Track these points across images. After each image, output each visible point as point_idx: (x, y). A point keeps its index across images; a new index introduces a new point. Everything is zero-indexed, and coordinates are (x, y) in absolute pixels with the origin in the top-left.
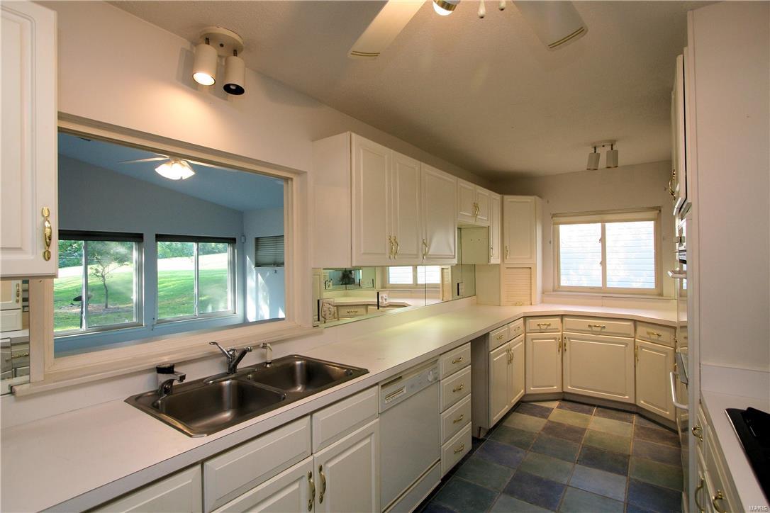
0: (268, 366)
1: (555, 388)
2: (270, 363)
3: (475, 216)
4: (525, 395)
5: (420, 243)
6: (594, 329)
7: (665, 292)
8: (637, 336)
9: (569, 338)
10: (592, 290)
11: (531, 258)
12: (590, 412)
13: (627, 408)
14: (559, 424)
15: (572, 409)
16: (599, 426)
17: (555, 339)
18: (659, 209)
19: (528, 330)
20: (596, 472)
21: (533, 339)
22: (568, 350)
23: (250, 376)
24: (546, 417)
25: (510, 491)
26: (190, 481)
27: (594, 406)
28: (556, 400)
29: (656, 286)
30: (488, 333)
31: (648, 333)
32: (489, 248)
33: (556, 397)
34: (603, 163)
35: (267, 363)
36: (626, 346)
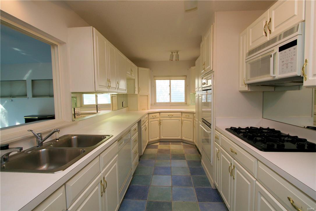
0: (57, 141)
1: (158, 138)
2: (58, 139)
3: (131, 74)
4: (149, 142)
5: (117, 83)
6: (170, 116)
7: (187, 103)
8: (182, 117)
9: (162, 120)
10: (167, 103)
11: (148, 92)
12: (169, 144)
13: (179, 141)
14: (162, 149)
15: (164, 144)
16: (173, 147)
17: (158, 121)
18: (186, 76)
19: (149, 119)
20: (178, 161)
21: (151, 122)
22: (162, 125)
23: (52, 146)
24: (157, 148)
25: (155, 174)
26: (62, 194)
27: (170, 142)
28: (158, 142)
29: (185, 101)
30: (141, 120)
31: (186, 116)
32: (135, 88)
33: (158, 141)
34: (174, 59)
35: (57, 139)
36: (179, 121)
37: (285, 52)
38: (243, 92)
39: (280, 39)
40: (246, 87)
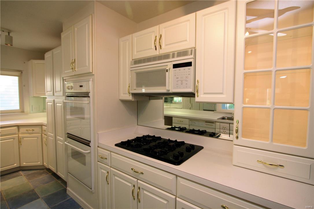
7: (25, 110)
8: (20, 133)
18: (21, 72)
29: (20, 108)
31: (27, 130)
36: (14, 139)
37: (180, 70)
38: (124, 102)
39: (173, 57)
40: (130, 96)
